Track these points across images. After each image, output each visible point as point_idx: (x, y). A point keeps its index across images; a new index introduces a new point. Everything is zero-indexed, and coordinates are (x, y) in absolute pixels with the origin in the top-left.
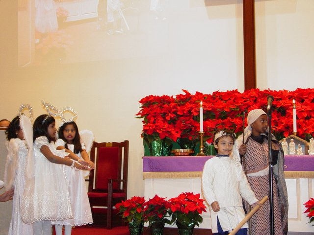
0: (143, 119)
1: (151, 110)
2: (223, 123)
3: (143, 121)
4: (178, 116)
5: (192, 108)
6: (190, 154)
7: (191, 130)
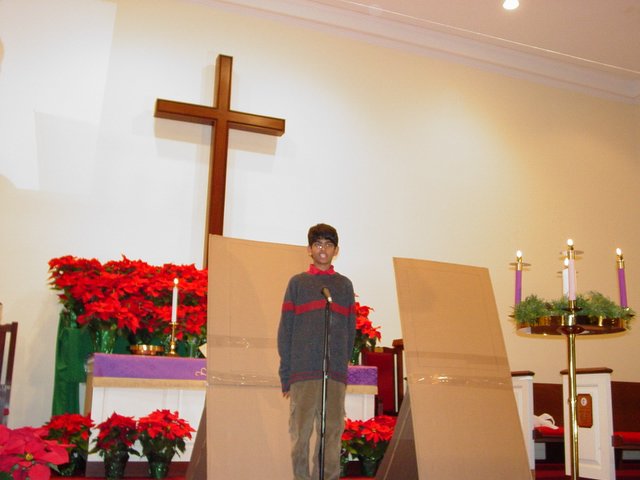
0: (62, 292)
1: (77, 279)
2: (195, 312)
3: (61, 296)
4: (128, 295)
5: (146, 286)
6: (158, 354)
7: (152, 317)
